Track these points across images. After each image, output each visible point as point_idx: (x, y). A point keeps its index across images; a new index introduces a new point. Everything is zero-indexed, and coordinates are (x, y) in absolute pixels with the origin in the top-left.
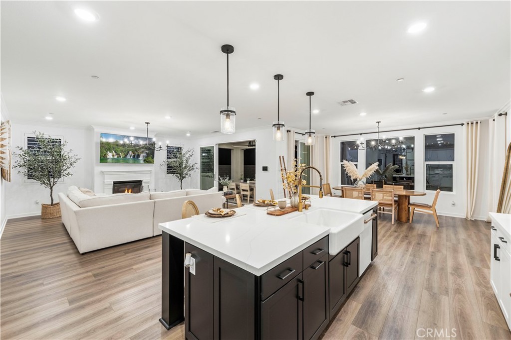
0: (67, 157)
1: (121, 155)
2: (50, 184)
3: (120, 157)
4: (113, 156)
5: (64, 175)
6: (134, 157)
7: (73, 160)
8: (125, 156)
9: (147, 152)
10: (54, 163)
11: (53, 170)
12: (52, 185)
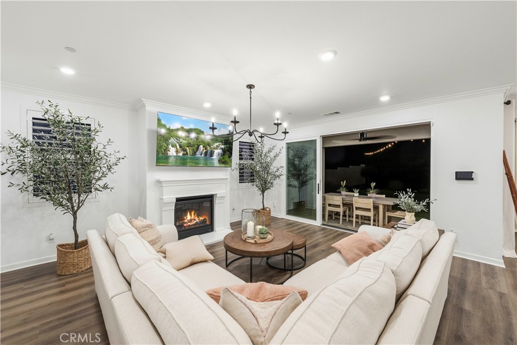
0: (102, 154)
1: (188, 151)
2: (73, 207)
3: (187, 154)
4: (177, 152)
5: (96, 189)
6: (206, 154)
7: (113, 160)
8: (194, 153)
9: (223, 147)
10: (80, 167)
11: (77, 179)
12: (76, 208)
